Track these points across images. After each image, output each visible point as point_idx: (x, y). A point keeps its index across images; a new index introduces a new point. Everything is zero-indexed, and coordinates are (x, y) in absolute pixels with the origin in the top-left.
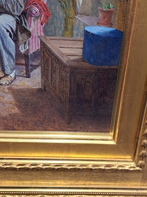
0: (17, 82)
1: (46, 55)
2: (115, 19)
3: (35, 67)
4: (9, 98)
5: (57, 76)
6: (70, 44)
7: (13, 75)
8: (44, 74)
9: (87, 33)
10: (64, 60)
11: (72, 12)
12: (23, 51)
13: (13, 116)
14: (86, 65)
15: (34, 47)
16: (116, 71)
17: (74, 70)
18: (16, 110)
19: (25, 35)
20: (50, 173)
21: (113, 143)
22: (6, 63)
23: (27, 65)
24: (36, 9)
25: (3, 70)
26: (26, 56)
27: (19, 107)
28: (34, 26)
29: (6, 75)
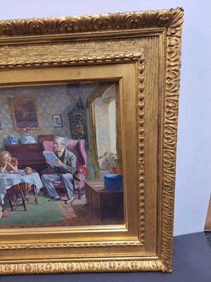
0: (74, 202)
1: (87, 188)
2: (117, 170)
3: (83, 194)
4: (71, 210)
5: (93, 197)
6: (98, 183)
7: (72, 199)
8: (87, 197)
9: (105, 178)
10: (96, 190)
11: (97, 169)
12: (76, 188)
13: (73, 218)
14: (107, 191)
15: (82, 185)
16: (122, 193)
17: (101, 194)
18: (75, 216)
19: (77, 181)
20: (94, 249)
21: (126, 230)
22: (69, 193)
23: (79, 194)
24: (81, 170)
25: (68, 197)
26: (78, 190)
27: (76, 214)
28: (81, 177)
29: (69, 199)
